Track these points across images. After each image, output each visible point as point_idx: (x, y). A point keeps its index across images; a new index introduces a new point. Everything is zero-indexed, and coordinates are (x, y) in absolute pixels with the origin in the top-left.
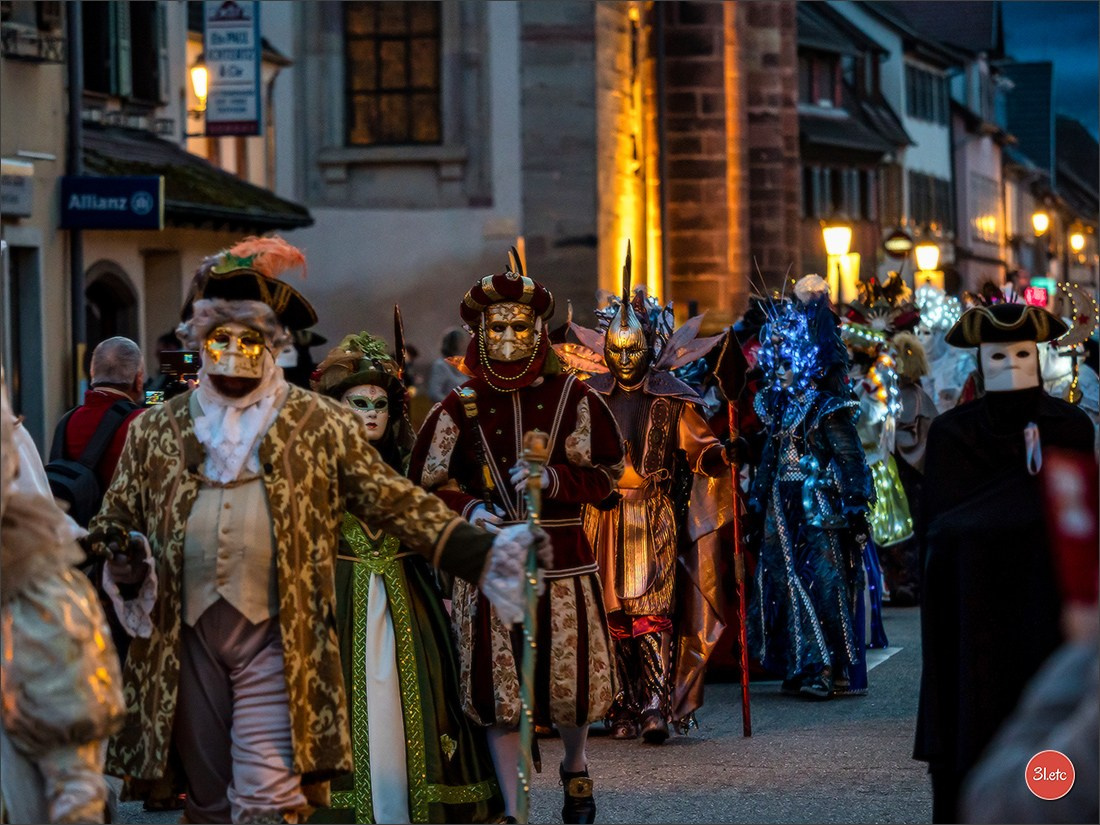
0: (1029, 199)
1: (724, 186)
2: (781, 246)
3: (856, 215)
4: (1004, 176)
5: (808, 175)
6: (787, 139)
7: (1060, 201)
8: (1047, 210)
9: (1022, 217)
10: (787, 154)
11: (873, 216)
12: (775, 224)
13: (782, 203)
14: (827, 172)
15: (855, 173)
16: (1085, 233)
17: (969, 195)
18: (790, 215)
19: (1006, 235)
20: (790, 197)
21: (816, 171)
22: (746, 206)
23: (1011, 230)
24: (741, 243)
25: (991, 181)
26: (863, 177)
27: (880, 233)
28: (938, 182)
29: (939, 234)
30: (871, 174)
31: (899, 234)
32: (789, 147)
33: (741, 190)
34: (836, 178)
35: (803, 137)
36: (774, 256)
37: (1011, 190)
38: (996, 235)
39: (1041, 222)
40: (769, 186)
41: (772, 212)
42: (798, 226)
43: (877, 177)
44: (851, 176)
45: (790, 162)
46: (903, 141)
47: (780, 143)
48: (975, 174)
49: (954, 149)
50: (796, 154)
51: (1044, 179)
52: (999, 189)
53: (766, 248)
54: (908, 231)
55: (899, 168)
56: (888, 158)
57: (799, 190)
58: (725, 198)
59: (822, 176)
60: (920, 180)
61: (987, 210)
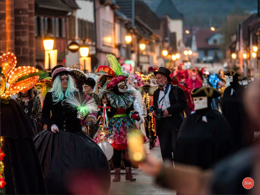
0: (124, 30)
1: (4, 23)
2: (27, 47)
3: (57, 36)
4: (115, 21)
5: (38, 20)
6: (30, 5)
7: (136, 31)
8: (131, 34)
9: (121, 37)
10: (30, 11)
11: (64, 36)
12: (25, 38)
13: (27, 30)
14: (46, 19)
15: (57, 19)
16: (146, 44)
17: (101, 28)
18: (31, 34)
19: (115, 44)
20: (31, 28)
21: (42, 18)
22: (13, 31)
23: (117, 42)
24: (11, 46)
25: (109, 23)
26: (60, 21)
27: (67, 43)
28: (90, 23)
29: (90, 43)
30: (63, 20)
31: (74, 43)
32: (31, 9)
33: (11, 25)
34: (49, 21)
35: (36, 5)
36: (24, 51)
37: (117, 26)
38: (112, 44)
39: (128, 39)
40: (22, 23)
41: (24, 34)
42: (34, 39)
43: (66, 21)
44: (55, 20)
45: (31, 14)
46: (76, 8)
47: (26, 7)
48: (103, 20)
49: (95, 11)
50: (33, 11)
51: (130, 22)
52: (113, 26)
53: (21, 48)
54: (78, 41)
55: (74, 18)
56: (70, 14)
57: (35, 25)
58: (5, 28)
59: (44, 20)
60: (82, 22)
61: (108, 34)
